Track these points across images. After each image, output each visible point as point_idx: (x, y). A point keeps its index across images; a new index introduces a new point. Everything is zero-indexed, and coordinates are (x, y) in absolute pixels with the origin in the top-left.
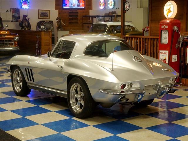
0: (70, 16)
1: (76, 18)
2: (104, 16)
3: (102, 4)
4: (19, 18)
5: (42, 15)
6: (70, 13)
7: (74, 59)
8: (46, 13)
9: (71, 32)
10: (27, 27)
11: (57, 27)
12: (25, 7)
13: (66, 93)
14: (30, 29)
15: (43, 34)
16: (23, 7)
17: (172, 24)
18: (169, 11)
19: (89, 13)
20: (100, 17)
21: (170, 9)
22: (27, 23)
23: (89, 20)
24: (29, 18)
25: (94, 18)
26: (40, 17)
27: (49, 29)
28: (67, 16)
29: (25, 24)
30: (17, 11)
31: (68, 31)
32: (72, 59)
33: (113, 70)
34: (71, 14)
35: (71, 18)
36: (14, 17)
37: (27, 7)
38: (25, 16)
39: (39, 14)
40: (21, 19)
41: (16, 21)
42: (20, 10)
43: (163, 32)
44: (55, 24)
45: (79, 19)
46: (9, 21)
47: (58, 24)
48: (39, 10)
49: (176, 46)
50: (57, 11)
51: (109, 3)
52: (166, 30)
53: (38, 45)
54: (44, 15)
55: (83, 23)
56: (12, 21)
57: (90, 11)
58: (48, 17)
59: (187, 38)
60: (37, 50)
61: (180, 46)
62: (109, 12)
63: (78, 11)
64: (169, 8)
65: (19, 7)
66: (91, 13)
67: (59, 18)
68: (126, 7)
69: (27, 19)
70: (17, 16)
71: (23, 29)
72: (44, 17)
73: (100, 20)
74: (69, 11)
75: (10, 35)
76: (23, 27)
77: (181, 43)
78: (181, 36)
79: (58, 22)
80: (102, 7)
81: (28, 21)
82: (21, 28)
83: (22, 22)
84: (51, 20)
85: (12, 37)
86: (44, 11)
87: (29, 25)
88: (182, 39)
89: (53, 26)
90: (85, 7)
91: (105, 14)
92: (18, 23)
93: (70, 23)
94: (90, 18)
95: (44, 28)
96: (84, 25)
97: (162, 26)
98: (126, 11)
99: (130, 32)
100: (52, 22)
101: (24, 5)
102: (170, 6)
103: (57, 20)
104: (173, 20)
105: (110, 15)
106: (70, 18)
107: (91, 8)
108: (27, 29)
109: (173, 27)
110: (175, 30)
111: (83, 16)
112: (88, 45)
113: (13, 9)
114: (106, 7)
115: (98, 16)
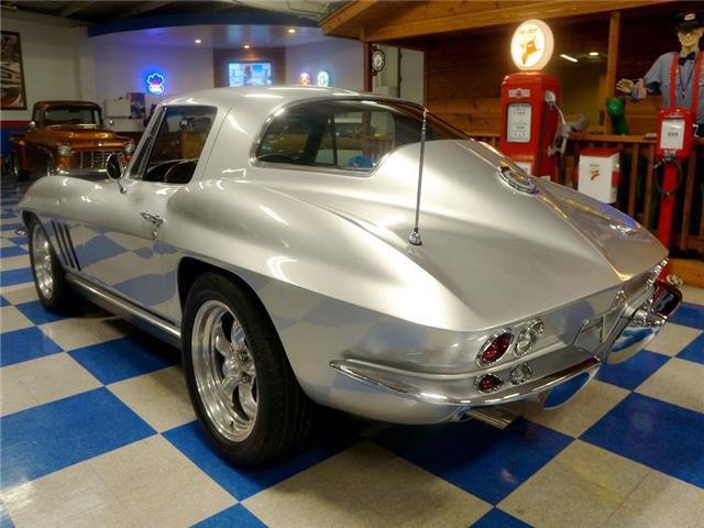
4: (143, 110)
7: (218, 183)
12: (155, 89)
13: (178, 333)
15: (185, 137)
16: (152, 90)
30: (139, 97)
32: (208, 183)
33: (420, 244)
36: (133, 109)
37: (160, 90)
41: (139, 118)
42: (146, 96)
43: (512, 110)
46: (125, 117)
49: (551, 151)
52: (524, 101)
56: (130, 118)
61: (563, 150)
64: (531, 39)
65: (143, 91)
70: (141, 107)
75: (115, 140)
77: (565, 142)
78: (563, 123)
85: (118, 144)
88: (567, 129)
92: (140, 120)
95: (188, 125)
97: (510, 91)
101: (153, 86)
102: (533, 35)
112: (272, 116)
113: (132, 94)
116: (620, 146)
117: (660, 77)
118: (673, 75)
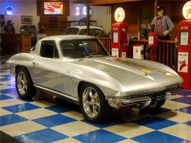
0: (51, 21)
1: (55, 23)
2: (79, 22)
3: (78, 11)
4: (4, 23)
5: (25, 21)
6: (51, 18)
8: (29, 19)
9: (48, 35)
10: (11, 31)
11: (39, 31)
12: (9, 13)
14: (14, 32)
15: (23, 36)
16: (7, 13)
17: (121, 26)
18: (119, 16)
19: (67, 19)
20: (77, 22)
21: (119, 14)
22: (11, 27)
23: (68, 24)
24: (13, 23)
25: (71, 23)
26: (23, 23)
27: (32, 33)
28: (47, 21)
29: (10, 29)
31: (46, 34)
34: (51, 20)
35: (52, 23)
37: (11, 13)
38: (9, 22)
39: (23, 20)
40: (6, 24)
41: (1, 26)
42: (5, 16)
44: (37, 28)
45: (58, 24)
47: (39, 29)
48: (22, 16)
49: (125, 45)
50: (39, 17)
51: (84, 10)
53: (19, 46)
54: (27, 20)
55: (62, 28)
57: (68, 17)
58: (30, 22)
59: (133, 38)
60: (18, 51)
62: (84, 18)
63: (57, 17)
65: (4, 14)
66: (69, 19)
67: (40, 23)
68: (90, 13)
69: (11, 24)
70: (2, 21)
71: (8, 33)
72: (27, 23)
73: (77, 25)
74: (50, 17)
76: (7, 31)
77: (128, 42)
78: (128, 37)
79: (39, 27)
80: (78, 14)
81: (12, 26)
82: (6, 31)
83: (7, 26)
84: (33, 25)
86: (27, 17)
87: (13, 30)
88: (129, 39)
89: (35, 30)
90: (63, 14)
91: (80, 19)
92: (3, 28)
93: (51, 27)
94: (68, 23)
95: (24, 31)
96: (63, 29)
97: (113, 28)
98: (90, 16)
99: (99, 35)
100: (34, 27)
101: (8, 12)
102: (119, 12)
103: (38, 25)
104: (122, 23)
105: (84, 20)
106: (50, 23)
107: (69, 15)
108: (11, 33)
109: (122, 29)
110: (124, 31)
111: (62, 21)
114: (82, 14)
115: (75, 22)
116: (144, 43)
117: (154, 23)
118: (156, 23)
